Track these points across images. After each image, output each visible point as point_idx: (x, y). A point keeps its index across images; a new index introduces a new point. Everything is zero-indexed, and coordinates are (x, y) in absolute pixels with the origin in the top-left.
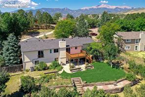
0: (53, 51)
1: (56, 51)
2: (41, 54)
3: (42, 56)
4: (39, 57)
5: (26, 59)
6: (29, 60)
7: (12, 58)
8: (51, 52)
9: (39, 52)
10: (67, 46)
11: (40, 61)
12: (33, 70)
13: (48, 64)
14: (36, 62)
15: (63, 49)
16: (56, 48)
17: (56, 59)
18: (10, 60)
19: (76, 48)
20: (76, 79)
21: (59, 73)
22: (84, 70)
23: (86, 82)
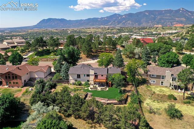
0: (86, 75)
1: (88, 75)
2: (79, 76)
3: (80, 78)
4: (78, 78)
5: (71, 78)
6: (72, 79)
7: (64, 76)
8: (85, 76)
9: (78, 75)
10: (95, 73)
11: (78, 80)
12: (74, 84)
13: (83, 83)
14: (76, 80)
15: (92, 75)
16: (88, 74)
17: (88, 81)
18: (64, 77)
19: (102, 76)
20: (89, 94)
21: (85, 89)
22: (100, 90)
23: (92, 96)
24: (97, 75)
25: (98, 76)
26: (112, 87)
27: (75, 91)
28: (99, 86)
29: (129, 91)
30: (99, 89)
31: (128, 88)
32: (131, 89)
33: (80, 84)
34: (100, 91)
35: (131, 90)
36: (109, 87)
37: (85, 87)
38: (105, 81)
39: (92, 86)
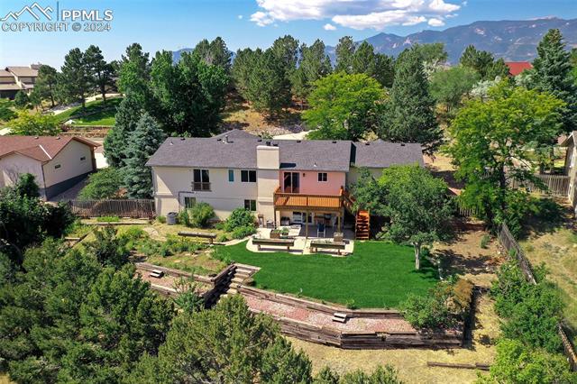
0: (238, 176)
1: (250, 176)
2: (201, 180)
3: (207, 188)
4: (197, 187)
5: (161, 188)
6: (169, 193)
7: (136, 179)
8: (231, 179)
9: (197, 172)
11: (198, 201)
13: (224, 215)
14: (188, 202)
15: (269, 173)
16: (248, 167)
17: (250, 205)
18: (133, 183)
19: (323, 177)
20: (244, 271)
21: (227, 244)
22: (307, 252)
23: (253, 284)
24: (296, 175)
25: (302, 180)
26: (372, 236)
27: (168, 254)
28: (301, 234)
29: (476, 264)
30: (303, 245)
31: (469, 246)
32: (485, 253)
33: (206, 222)
34: (304, 259)
35: (487, 258)
36: (358, 235)
37: (228, 235)
38: (335, 203)
39: (264, 233)
